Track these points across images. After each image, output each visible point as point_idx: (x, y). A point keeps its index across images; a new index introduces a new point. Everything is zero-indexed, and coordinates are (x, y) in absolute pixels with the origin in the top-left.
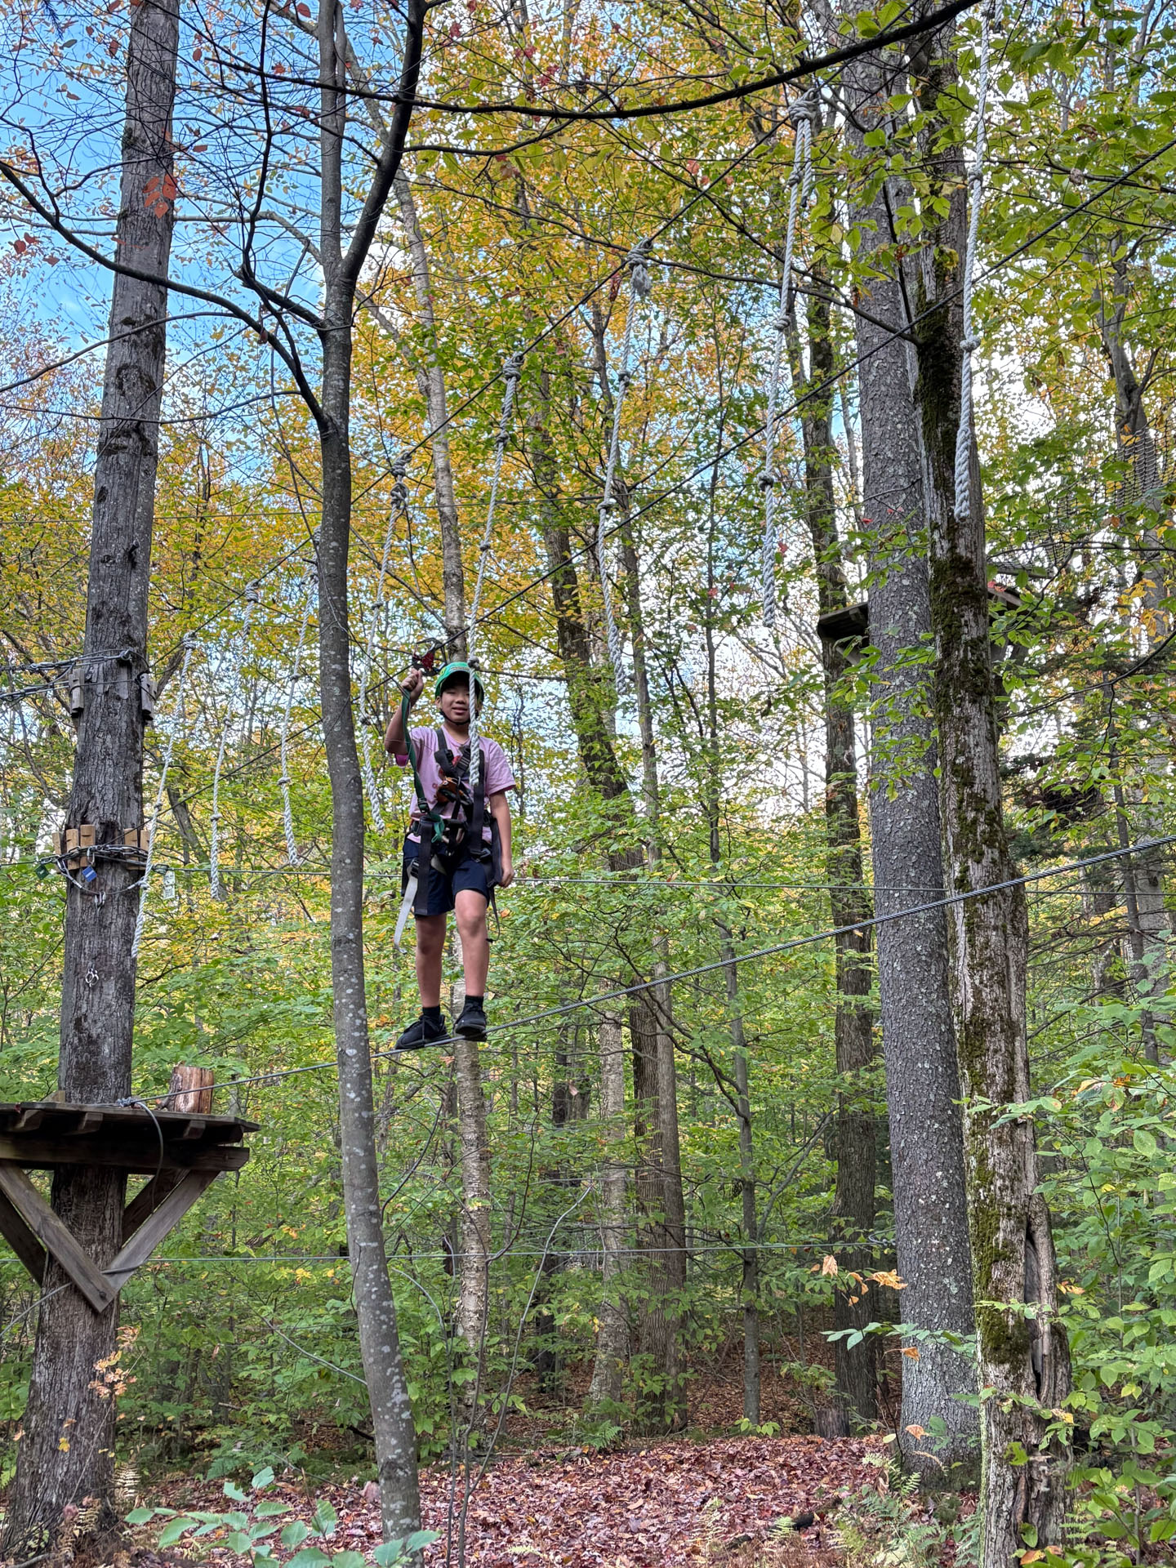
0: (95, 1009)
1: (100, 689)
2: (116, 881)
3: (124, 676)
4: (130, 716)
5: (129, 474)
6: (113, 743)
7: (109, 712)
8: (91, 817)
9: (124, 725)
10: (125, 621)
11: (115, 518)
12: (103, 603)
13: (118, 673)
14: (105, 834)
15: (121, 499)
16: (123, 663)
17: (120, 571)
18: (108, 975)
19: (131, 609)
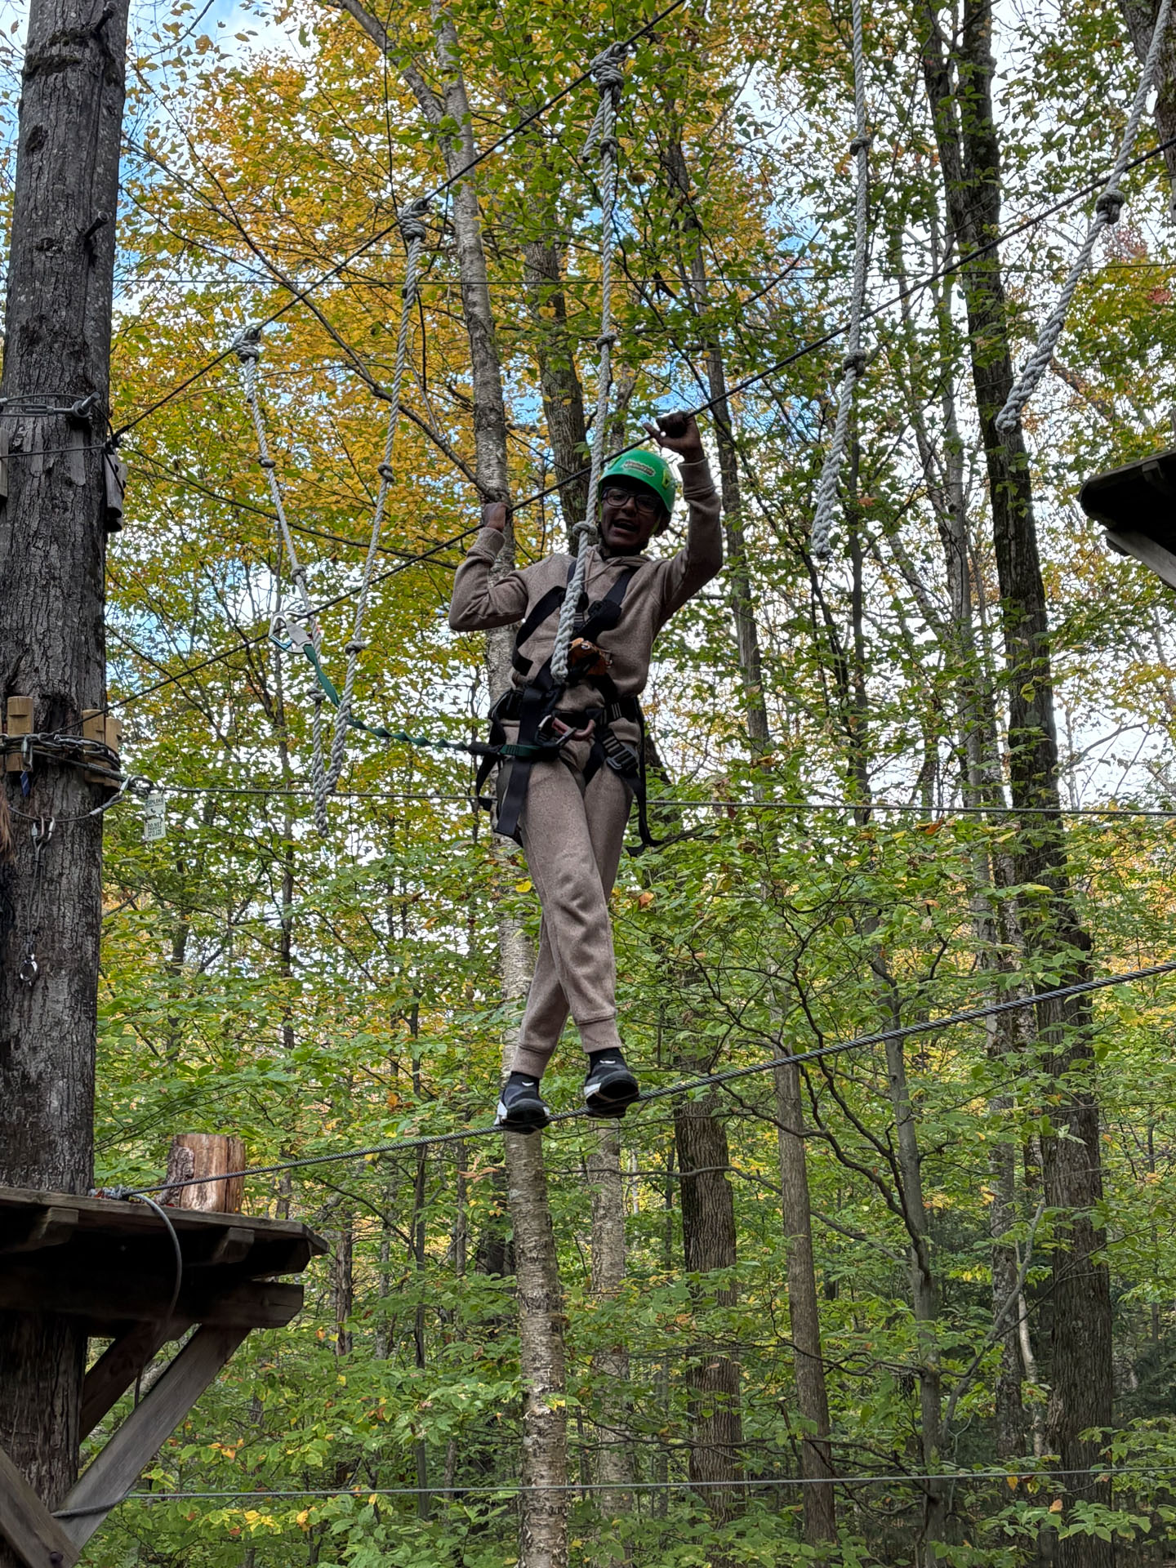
0: (35, 1026)
1: (37, 465)
2: (67, 800)
3: (78, 443)
4: (89, 516)
5: (84, 107)
6: (62, 559)
7: (54, 505)
8: (25, 686)
9: (79, 529)
10: (80, 353)
11: (60, 177)
12: (41, 318)
13: (69, 440)
14: (51, 714)
15: (71, 146)
16: (77, 423)
17: (71, 266)
18: (58, 966)
19: (88, 333)
